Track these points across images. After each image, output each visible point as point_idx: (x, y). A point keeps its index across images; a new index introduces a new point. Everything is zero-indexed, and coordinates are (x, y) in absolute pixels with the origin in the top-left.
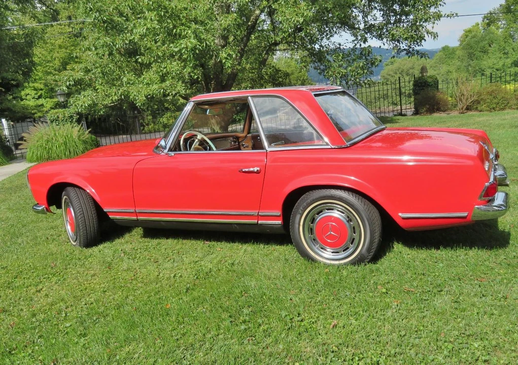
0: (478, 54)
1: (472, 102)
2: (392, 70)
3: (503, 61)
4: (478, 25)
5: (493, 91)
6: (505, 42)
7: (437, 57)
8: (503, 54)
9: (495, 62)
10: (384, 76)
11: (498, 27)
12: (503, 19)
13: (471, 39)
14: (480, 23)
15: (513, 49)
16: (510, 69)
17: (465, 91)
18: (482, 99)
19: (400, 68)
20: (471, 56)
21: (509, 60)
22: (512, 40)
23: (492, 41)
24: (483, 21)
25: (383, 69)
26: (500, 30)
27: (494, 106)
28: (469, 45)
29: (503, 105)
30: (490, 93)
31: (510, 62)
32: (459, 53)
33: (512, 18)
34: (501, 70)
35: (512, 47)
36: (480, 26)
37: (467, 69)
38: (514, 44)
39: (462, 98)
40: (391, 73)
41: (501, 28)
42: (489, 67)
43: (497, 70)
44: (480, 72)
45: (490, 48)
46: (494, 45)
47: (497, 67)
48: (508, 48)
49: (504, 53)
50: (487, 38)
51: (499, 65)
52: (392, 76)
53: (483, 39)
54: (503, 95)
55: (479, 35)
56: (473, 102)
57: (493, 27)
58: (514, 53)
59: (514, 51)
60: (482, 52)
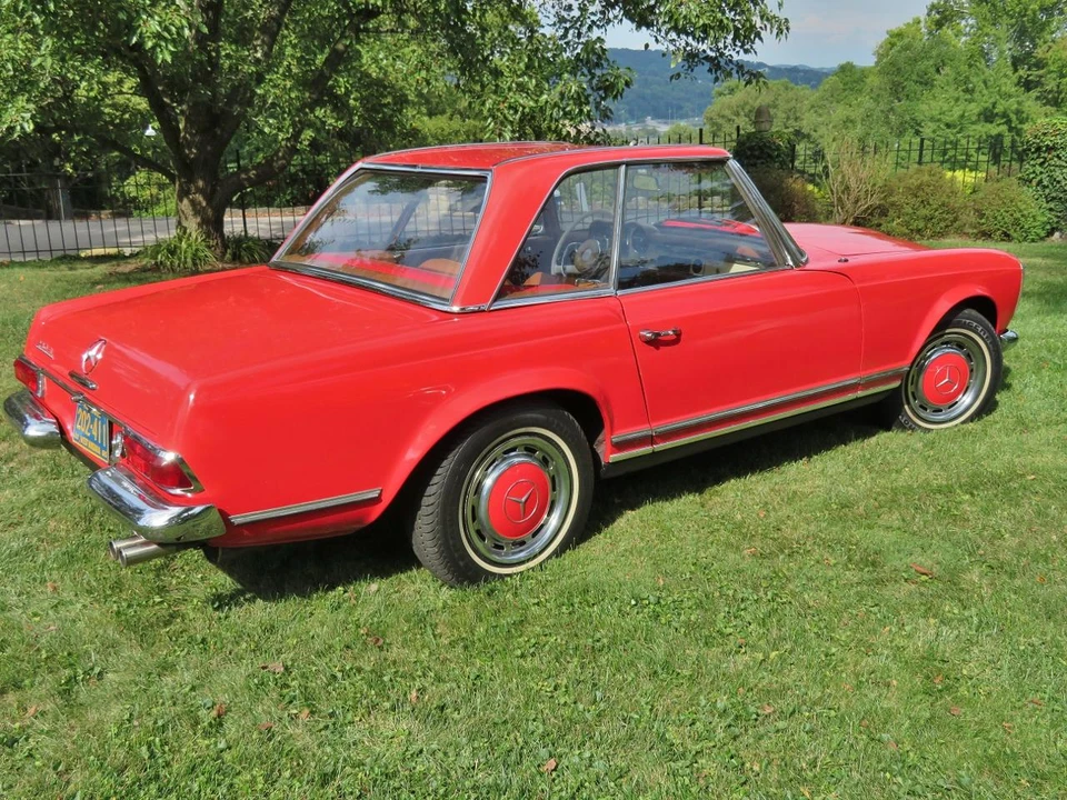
0: (911, 86)
1: (868, 208)
2: (729, 107)
3: (962, 107)
4: (919, 22)
5: (919, 187)
6: (970, 66)
7: (826, 85)
8: (963, 91)
9: (944, 109)
10: (711, 119)
11: (959, 31)
12: (971, 14)
13: (899, 52)
14: (922, 19)
15: (985, 82)
16: (974, 127)
17: (853, 179)
18: (893, 204)
19: (746, 103)
20: (897, 90)
21: (973, 105)
22: (983, 62)
23: (942, 61)
24: (929, 15)
25: (711, 103)
26: (964, 39)
27: (921, 225)
28: (894, 66)
29: (943, 224)
30: (915, 192)
31: (976, 111)
32: (874, 81)
33: (989, 15)
34: (955, 127)
35: (983, 77)
36: (922, 25)
37: (887, 117)
38: (988, 72)
39: (844, 197)
40: (727, 112)
41: (965, 35)
42: (932, 119)
43: (948, 126)
44: (912, 127)
45: (937, 76)
46: (947, 70)
47: (948, 119)
48: (974, 80)
49: (967, 91)
50: (934, 53)
51: (952, 116)
52: (730, 120)
53: (925, 54)
54: (944, 199)
55: (918, 45)
56: (871, 211)
57: (949, 32)
58: (985, 92)
59: (987, 88)
60: (921, 83)
